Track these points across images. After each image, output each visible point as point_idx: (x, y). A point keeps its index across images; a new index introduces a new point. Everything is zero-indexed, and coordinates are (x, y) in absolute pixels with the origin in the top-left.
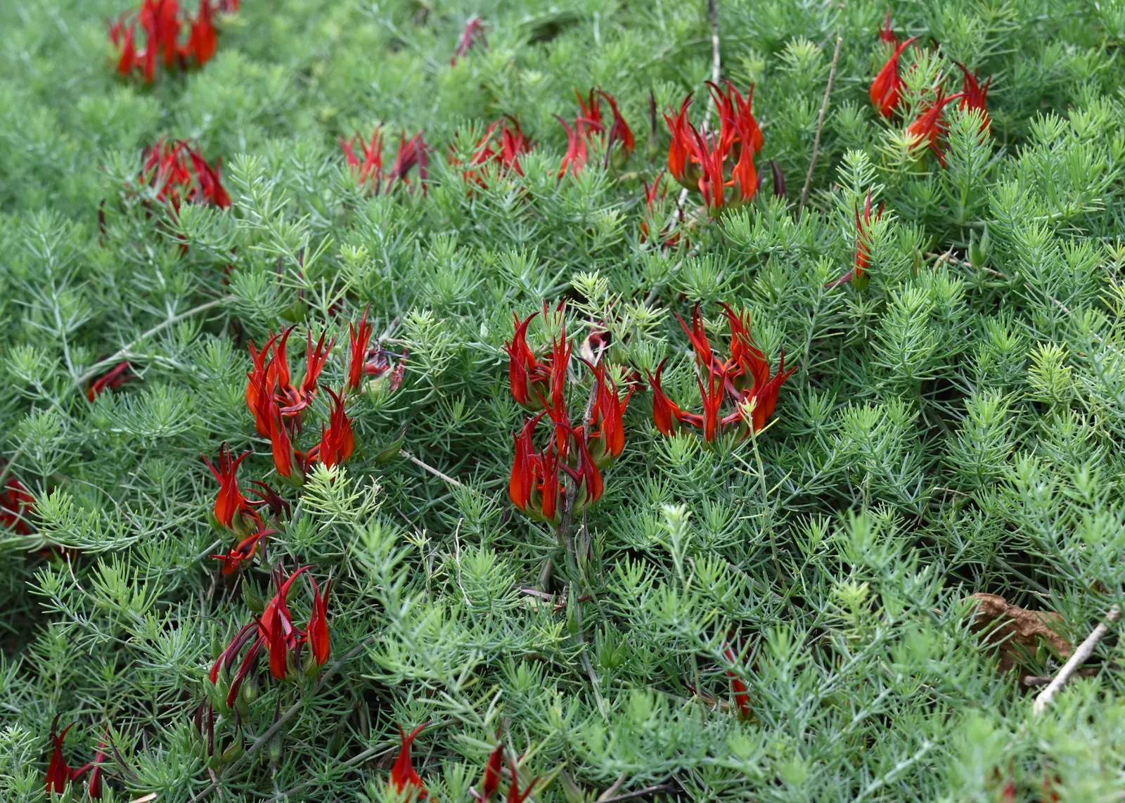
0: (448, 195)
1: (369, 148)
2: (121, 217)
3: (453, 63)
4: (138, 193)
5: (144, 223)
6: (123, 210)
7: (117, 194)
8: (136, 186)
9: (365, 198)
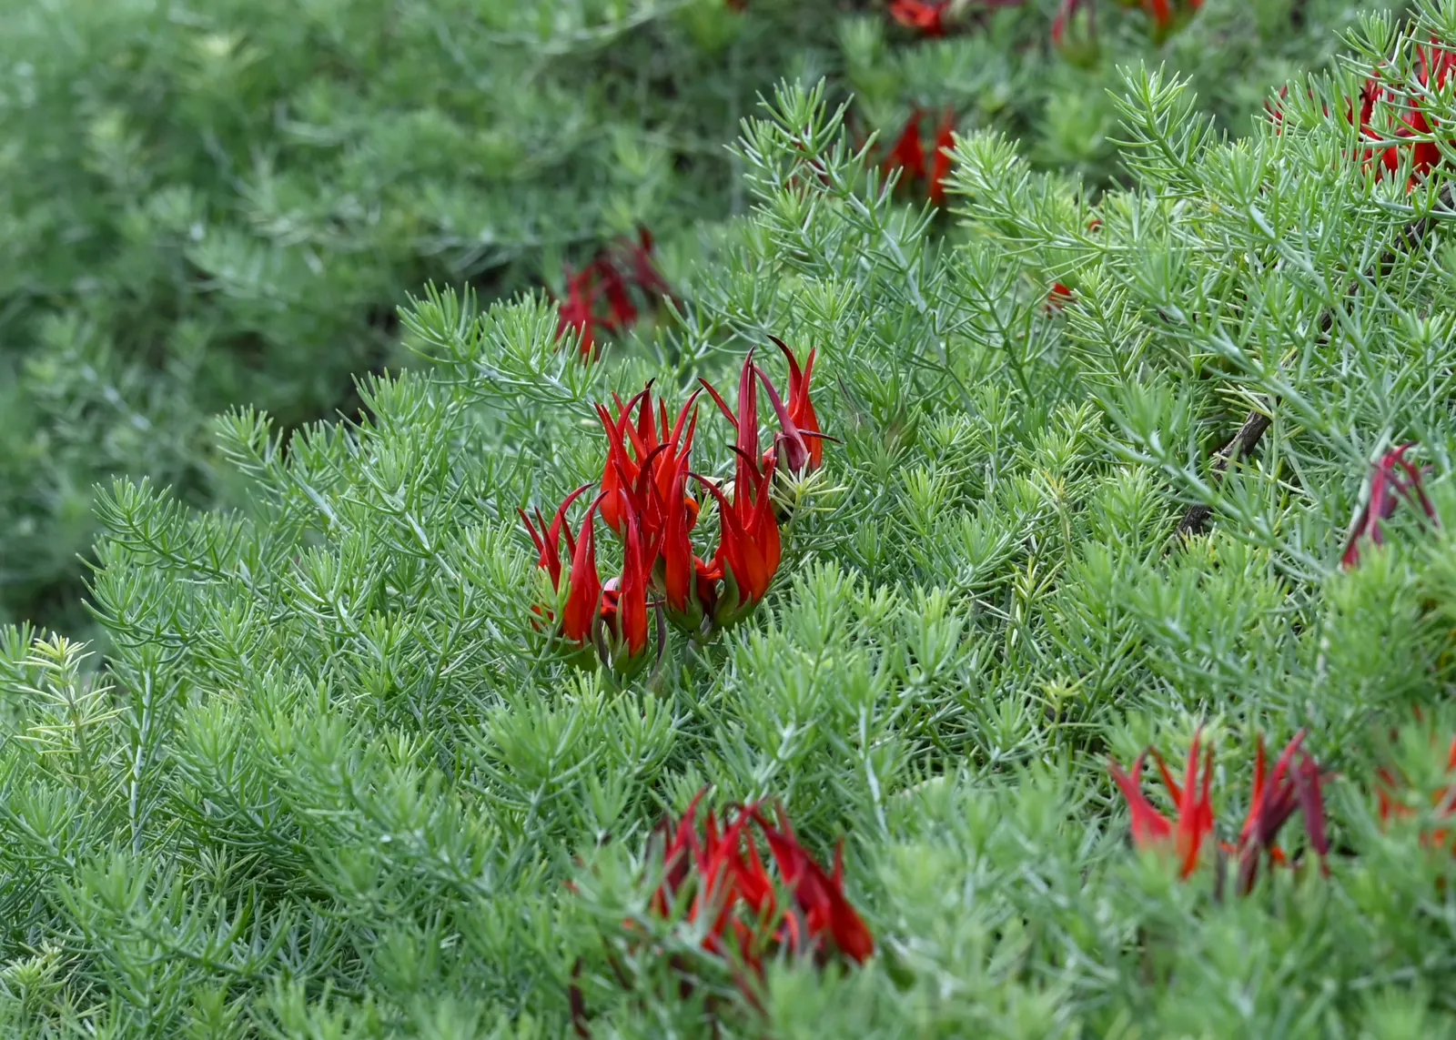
0: (1384, 887)
1: (1179, 778)
2: (624, 999)
3: (1350, 556)
4: (658, 940)
5: (677, 1006)
6: (623, 979)
7: (607, 943)
8: (653, 923)
9: (1196, 913)
